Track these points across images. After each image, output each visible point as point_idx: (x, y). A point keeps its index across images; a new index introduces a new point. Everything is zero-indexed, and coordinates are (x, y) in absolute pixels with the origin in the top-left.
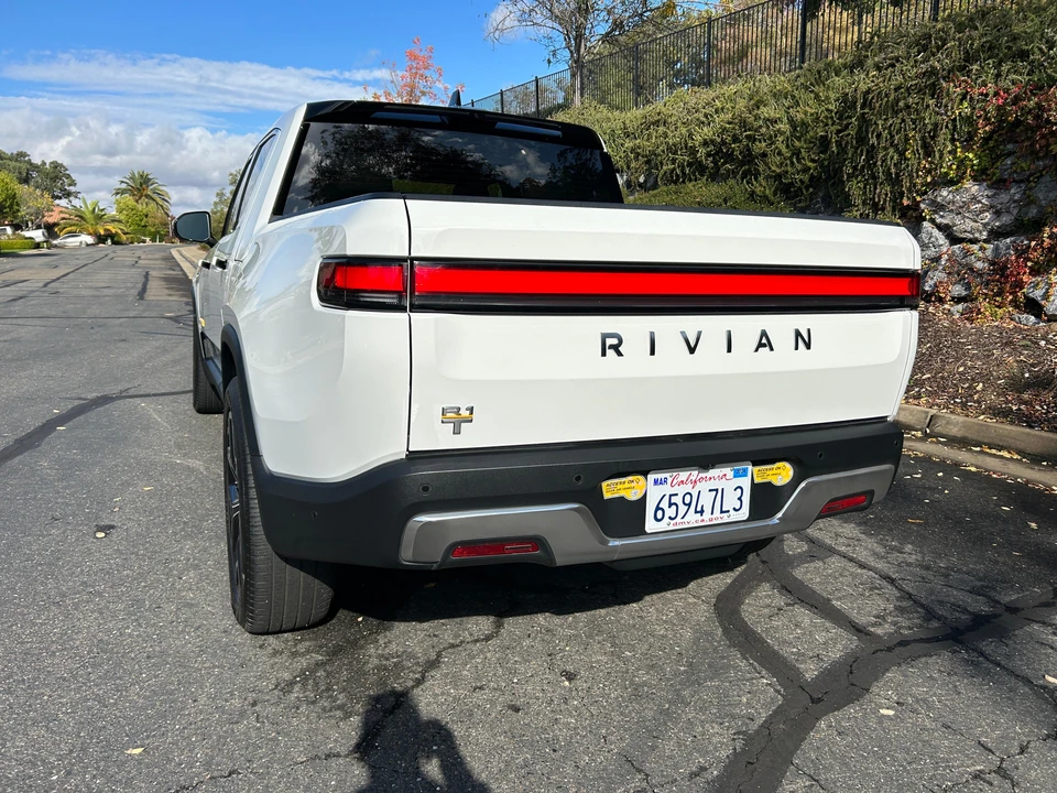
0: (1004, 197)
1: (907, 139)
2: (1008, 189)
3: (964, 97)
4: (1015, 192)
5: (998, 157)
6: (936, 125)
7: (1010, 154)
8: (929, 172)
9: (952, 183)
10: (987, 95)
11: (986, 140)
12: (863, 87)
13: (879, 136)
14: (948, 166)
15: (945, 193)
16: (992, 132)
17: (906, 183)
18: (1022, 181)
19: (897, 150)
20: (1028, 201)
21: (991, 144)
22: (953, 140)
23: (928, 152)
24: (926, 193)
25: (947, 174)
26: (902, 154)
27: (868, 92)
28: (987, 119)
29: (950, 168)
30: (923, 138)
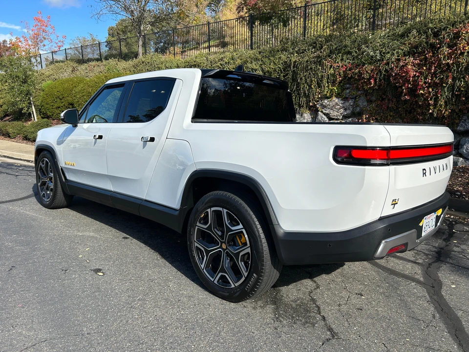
0: (347, 104)
1: (312, 81)
2: (348, 101)
3: (331, 66)
4: (351, 102)
5: (344, 89)
6: (322, 76)
7: (348, 89)
8: (320, 93)
9: (327, 98)
10: (339, 67)
11: (340, 83)
12: (293, 60)
13: (301, 79)
14: (326, 91)
15: (326, 102)
16: (342, 80)
17: (312, 97)
18: (353, 98)
19: (308, 84)
20: (356, 105)
21: (342, 84)
22: (328, 82)
23: (319, 86)
24: (318, 101)
25: (326, 94)
26: (310, 86)
27: (295, 62)
28: (340, 75)
29: (327, 92)
30: (317, 81)
